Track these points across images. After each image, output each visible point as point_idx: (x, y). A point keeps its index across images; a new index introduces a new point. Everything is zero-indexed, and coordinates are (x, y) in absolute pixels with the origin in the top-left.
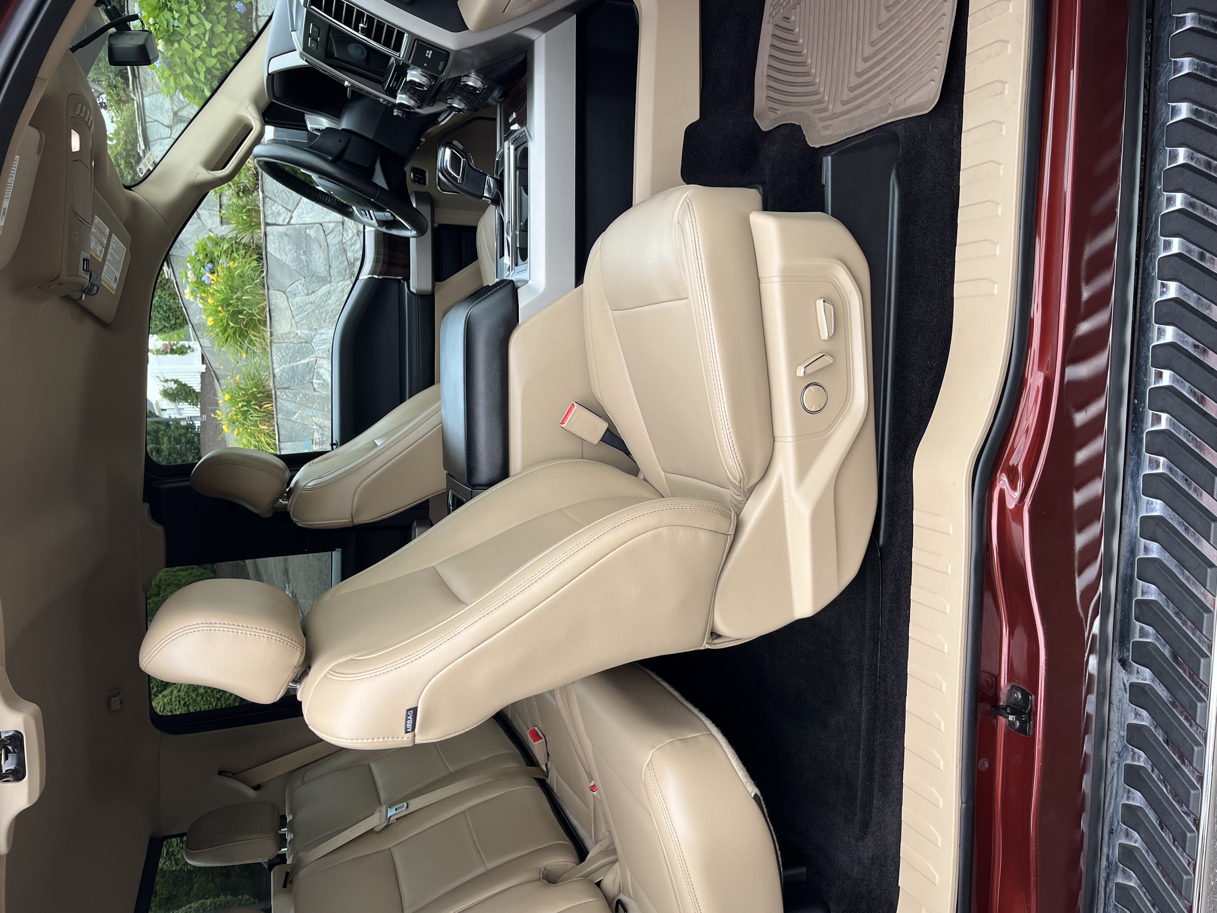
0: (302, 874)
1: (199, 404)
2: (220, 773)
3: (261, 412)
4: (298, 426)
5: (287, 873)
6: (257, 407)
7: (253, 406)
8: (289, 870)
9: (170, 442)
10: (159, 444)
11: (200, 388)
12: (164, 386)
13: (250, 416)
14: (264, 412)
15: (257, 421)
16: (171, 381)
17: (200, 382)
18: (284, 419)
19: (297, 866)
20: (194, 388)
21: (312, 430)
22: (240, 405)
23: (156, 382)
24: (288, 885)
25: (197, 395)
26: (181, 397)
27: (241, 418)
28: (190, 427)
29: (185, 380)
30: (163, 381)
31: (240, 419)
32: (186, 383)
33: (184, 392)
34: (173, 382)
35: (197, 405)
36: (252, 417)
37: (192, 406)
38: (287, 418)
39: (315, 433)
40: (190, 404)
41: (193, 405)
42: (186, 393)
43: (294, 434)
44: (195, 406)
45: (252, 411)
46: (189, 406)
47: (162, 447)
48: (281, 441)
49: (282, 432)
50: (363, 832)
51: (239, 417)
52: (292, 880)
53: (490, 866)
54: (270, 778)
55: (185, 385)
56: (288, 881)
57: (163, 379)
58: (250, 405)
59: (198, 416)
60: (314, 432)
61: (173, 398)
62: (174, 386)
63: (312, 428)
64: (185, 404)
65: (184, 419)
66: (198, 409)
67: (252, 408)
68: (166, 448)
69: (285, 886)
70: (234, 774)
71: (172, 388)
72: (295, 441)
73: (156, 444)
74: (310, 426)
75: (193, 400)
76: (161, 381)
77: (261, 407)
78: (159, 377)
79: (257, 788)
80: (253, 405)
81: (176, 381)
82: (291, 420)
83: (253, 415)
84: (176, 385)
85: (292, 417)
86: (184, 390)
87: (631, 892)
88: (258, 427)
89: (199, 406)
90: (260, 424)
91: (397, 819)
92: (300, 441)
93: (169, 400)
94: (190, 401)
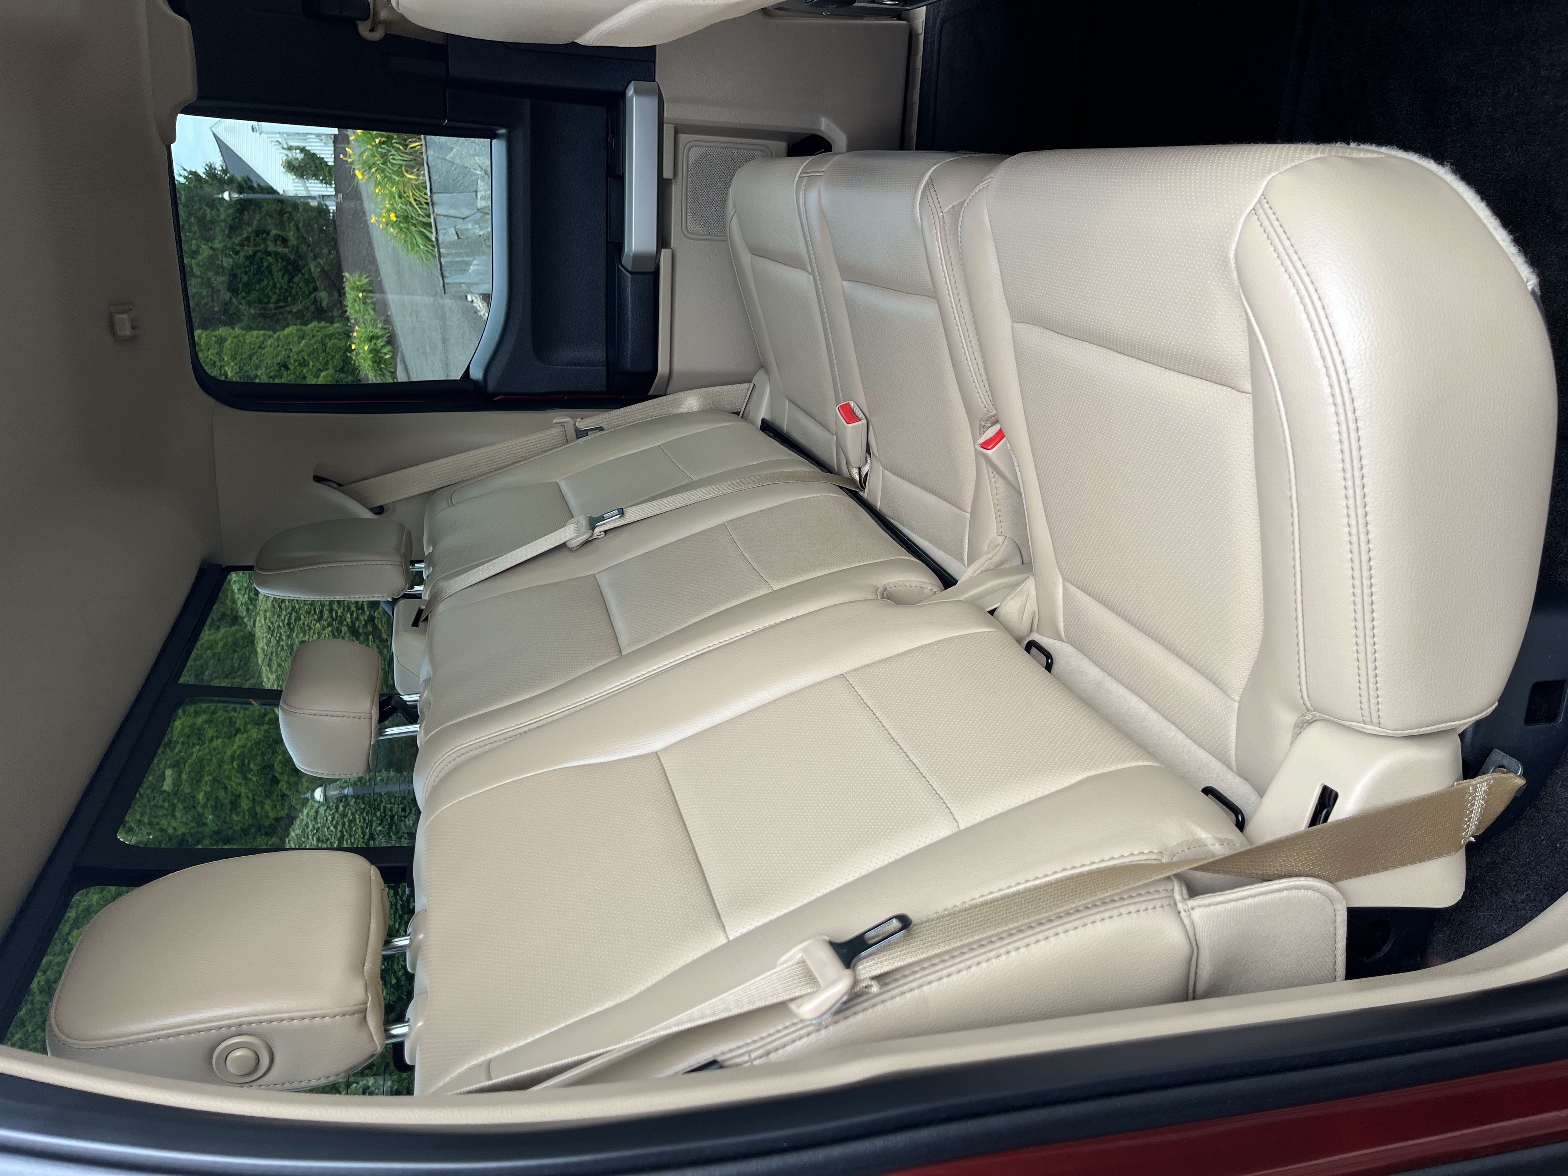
0: (442, 607)
1: (333, 182)
2: (318, 479)
3: (406, 153)
4: (456, 169)
5: (420, 611)
6: (401, 147)
7: (395, 145)
8: (423, 607)
9: (298, 229)
10: (284, 230)
11: (333, 160)
12: (287, 155)
13: (391, 157)
14: (411, 154)
15: (401, 166)
16: (295, 149)
17: (332, 152)
18: (437, 157)
19: (435, 598)
20: (326, 160)
21: (475, 178)
22: (377, 141)
23: (277, 149)
24: (421, 624)
25: (329, 170)
26: (309, 171)
27: (378, 160)
28: (322, 211)
29: (313, 148)
30: (285, 149)
31: (378, 162)
32: (315, 152)
33: (314, 166)
34: (298, 151)
35: (330, 184)
36: (393, 159)
37: (324, 185)
38: (441, 156)
39: (479, 181)
40: (322, 183)
41: (326, 183)
42: (316, 167)
43: (451, 181)
44: (328, 186)
45: (393, 152)
46: (321, 185)
47: (288, 234)
48: (434, 190)
49: (435, 177)
50: (548, 549)
51: (376, 159)
52: (427, 617)
53: (776, 587)
54: (398, 498)
55: (314, 155)
56: (420, 619)
57: (285, 146)
58: (392, 144)
59: (332, 195)
60: (477, 179)
61: (300, 171)
62: (300, 156)
63: (476, 174)
64: (316, 181)
65: (314, 198)
66: (333, 190)
67: (393, 147)
68: (294, 236)
69: (415, 624)
70: (340, 485)
71: (297, 159)
72: (452, 193)
73: (281, 230)
74: (472, 170)
75: (326, 176)
76: (283, 148)
77: (406, 146)
78: (280, 143)
79: (379, 510)
80: (395, 143)
81: (303, 150)
82: (445, 159)
83: (395, 157)
84: (303, 155)
85: (447, 155)
86: (313, 161)
87: (1062, 629)
88: (404, 176)
89: (334, 186)
90: (407, 171)
91: (605, 532)
92: (460, 192)
93: (295, 175)
94: (321, 178)
